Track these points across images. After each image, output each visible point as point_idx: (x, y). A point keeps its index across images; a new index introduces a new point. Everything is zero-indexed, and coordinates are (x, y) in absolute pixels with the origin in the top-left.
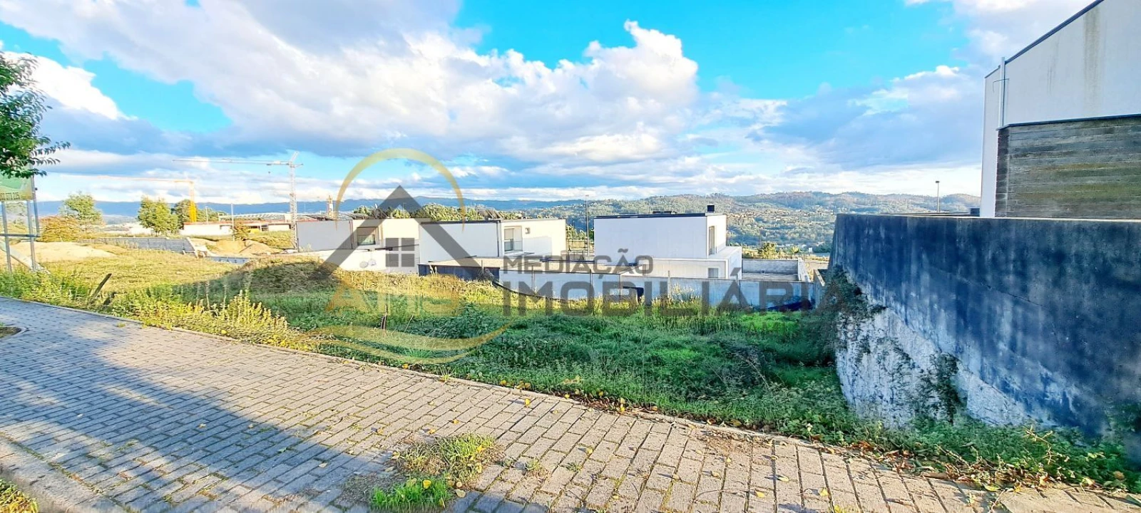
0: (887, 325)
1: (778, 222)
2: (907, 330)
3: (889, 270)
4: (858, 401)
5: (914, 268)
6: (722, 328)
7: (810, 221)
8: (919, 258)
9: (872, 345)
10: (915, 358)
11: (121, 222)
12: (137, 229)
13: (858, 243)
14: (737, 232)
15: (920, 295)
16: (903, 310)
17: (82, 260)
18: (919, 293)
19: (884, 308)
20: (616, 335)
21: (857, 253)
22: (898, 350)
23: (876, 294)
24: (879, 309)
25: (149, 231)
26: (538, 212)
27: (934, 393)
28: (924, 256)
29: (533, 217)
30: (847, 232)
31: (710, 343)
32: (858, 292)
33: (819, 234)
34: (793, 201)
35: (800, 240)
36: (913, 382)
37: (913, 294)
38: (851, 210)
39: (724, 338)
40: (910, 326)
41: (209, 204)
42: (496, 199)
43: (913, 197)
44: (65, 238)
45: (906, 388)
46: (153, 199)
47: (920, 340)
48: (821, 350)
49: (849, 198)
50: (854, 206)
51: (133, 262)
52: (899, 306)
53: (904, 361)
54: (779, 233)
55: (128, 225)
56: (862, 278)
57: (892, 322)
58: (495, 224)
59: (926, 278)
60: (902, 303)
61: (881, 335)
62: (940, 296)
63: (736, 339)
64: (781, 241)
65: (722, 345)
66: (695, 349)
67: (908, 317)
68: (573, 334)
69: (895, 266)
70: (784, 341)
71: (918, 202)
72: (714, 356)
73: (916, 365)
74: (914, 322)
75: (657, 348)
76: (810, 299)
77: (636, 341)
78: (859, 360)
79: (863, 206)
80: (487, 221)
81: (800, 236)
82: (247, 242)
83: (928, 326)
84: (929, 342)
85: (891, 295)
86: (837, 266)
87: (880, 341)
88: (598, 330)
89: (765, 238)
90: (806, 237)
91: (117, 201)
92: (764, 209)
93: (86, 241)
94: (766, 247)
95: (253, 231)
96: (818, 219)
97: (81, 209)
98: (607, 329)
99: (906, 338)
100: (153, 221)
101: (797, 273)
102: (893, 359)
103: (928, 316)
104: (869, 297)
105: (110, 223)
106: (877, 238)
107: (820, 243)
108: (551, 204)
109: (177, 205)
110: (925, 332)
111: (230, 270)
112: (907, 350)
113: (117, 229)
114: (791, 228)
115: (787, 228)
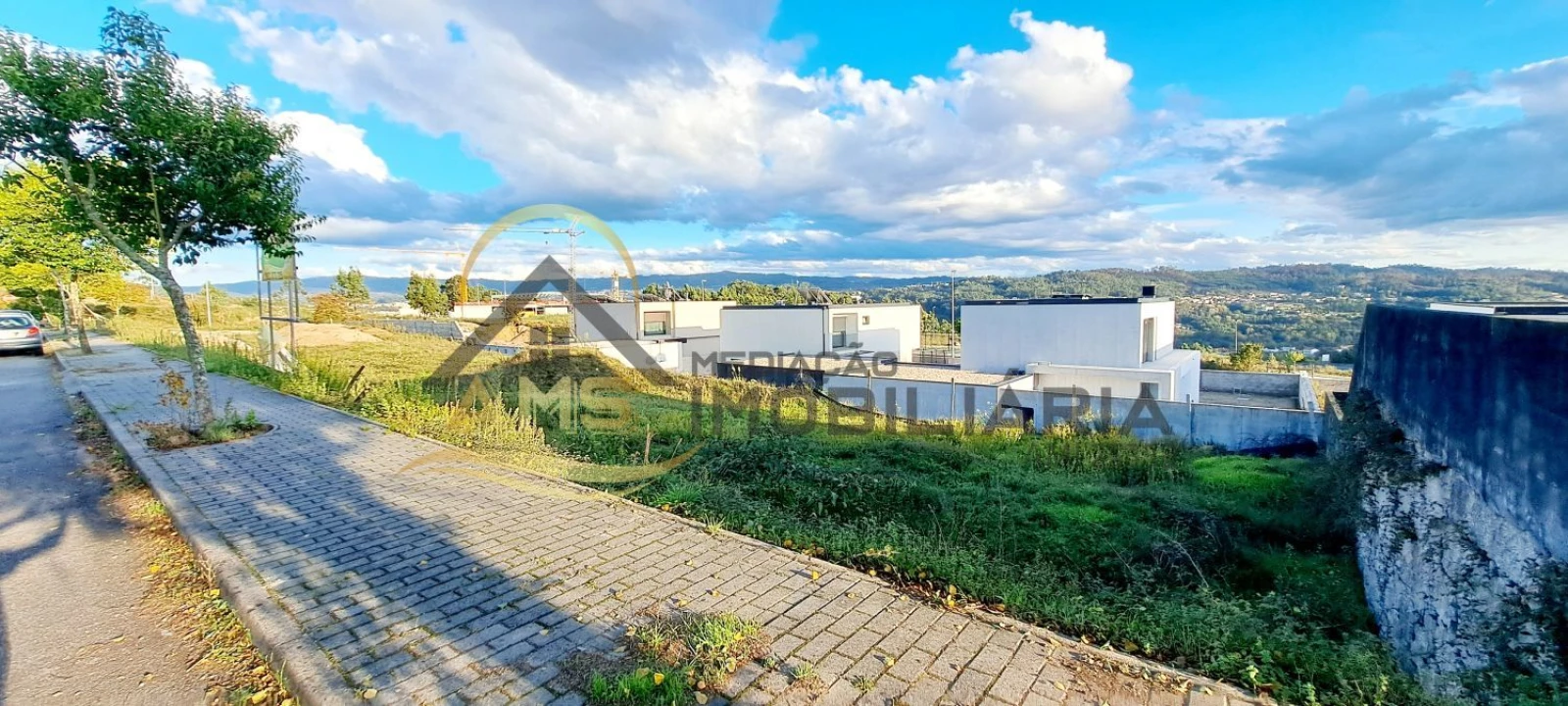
0: (1448, 496)
1: (1268, 313)
2: (1486, 510)
3: (1456, 406)
4: (1392, 617)
5: (1501, 405)
6: (1158, 477)
7: (1326, 310)
8: (1511, 388)
9: (1421, 528)
10: (1498, 560)
11: (390, 300)
12: (406, 310)
13: (1400, 355)
14: (1196, 326)
15: (1511, 451)
16: (1479, 475)
17: (348, 345)
18: (1507, 447)
19: (1445, 469)
20: (985, 477)
21: (1399, 373)
22: (1469, 542)
23: (1431, 443)
24: (1435, 469)
25: (417, 312)
26: (884, 293)
27: (1529, 627)
28: (1521, 388)
29: (877, 300)
30: (1381, 339)
31: (1134, 499)
32: (1399, 436)
33: (1342, 333)
34: (1296, 280)
35: (1307, 340)
36: (1490, 600)
37: (1499, 451)
38: (1405, 294)
39: (1160, 494)
40: (1491, 504)
41: (482, 281)
42: (824, 274)
44: (336, 319)
45: (1481, 609)
46: (421, 274)
47: (1510, 530)
48: (1330, 524)
49: (1400, 275)
50: (1410, 287)
51: (399, 349)
52: (1471, 470)
53: (1477, 562)
54: (1270, 329)
55: (397, 304)
56: (1408, 415)
57: (1458, 493)
58: (820, 310)
59: (1523, 424)
60: (1477, 464)
61: (1438, 512)
62: (1549, 458)
63: (1179, 497)
64: (1273, 343)
65: (1156, 504)
66: (1107, 508)
67: (1488, 488)
68: (922, 471)
69: (1467, 399)
70: (1263, 504)
72: (1139, 521)
73: (1500, 571)
74: (1498, 497)
75: (1047, 500)
76: (1316, 439)
77: (1014, 487)
78: (1395, 549)
79: (1428, 288)
80: (810, 306)
81: (1308, 335)
82: (520, 327)
83: (1525, 509)
84: (1528, 536)
85: (1458, 447)
86: (1362, 390)
87: (1435, 523)
88: (957, 467)
89: (1244, 337)
90: (1320, 336)
91: (388, 276)
92: (1243, 292)
93: (357, 322)
94: (1243, 353)
95: (528, 313)
96: (1342, 308)
97: (349, 284)
98: (971, 466)
99: (1483, 523)
100: (422, 301)
101: (1297, 395)
102: (1457, 556)
103: (1526, 492)
104: (1418, 445)
105: (381, 301)
106: (1434, 350)
107: (1346, 348)
108: (903, 282)
109: (447, 282)
110: (1519, 517)
111: (498, 362)
112: (1486, 543)
113: (387, 309)
114: (1292, 322)
115: (1285, 321)
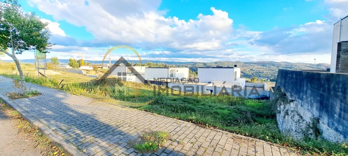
0: (295, 106)
1: (258, 71)
2: (302, 108)
3: (296, 89)
4: (284, 131)
5: (305, 88)
6: (238, 104)
7: (269, 71)
8: (307, 85)
9: (289, 113)
10: (304, 118)
11: (64, 65)
12: (68, 67)
13: (286, 79)
14: (244, 73)
15: (307, 97)
16: (301, 102)
17: (54, 75)
18: (306, 96)
19: (294, 101)
20: (204, 104)
21: (285, 82)
22: (299, 115)
23: (291, 96)
24: (292, 101)
25: (71, 67)
26: (180, 65)
27: (311, 130)
28: (309, 85)
29: (179, 67)
30: (282, 75)
31: (234, 108)
32: (285, 95)
33: (272, 75)
34: (263, 64)
35: (265, 77)
36: (304, 126)
37: (304, 97)
38: (284, 68)
39: (239, 107)
40: (303, 107)
41: (87, 60)
42: (168, 61)
43: (306, 64)
44: (50, 69)
45: (301, 127)
46: (72, 59)
47: (306, 112)
48: (272, 113)
49: (283, 64)
50: (284, 66)
51: (67, 76)
52: (299, 100)
53: (301, 118)
54: (258, 74)
55: (66, 66)
56: (287, 90)
57: (297, 105)
58: (167, 69)
59: (309, 92)
60: (300, 100)
61: (293, 109)
62: (314, 98)
63: (243, 108)
64: (259, 77)
65: (238, 109)
66: (229, 110)
67: (303, 104)
68: (190, 103)
69: (298, 87)
70: (259, 109)
71: (308, 66)
72: (235, 113)
73: (305, 120)
74: (304, 106)
75: (217, 109)
76: (268, 96)
77: (210, 106)
78: (284, 117)
79: (288, 66)
80: (165, 68)
81: (265, 75)
82: (97, 71)
83: (310, 108)
84: (310, 113)
85: (297, 96)
86: (278, 86)
87: (292, 111)
88: (198, 102)
89: (253, 76)
90: (268, 76)
91: (64, 59)
92: (253, 66)
93: (56, 70)
94: (253, 79)
95: (99, 68)
96: (272, 70)
97: (54, 61)
98: (201, 102)
99: (301, 111)
101: (264, 87)
102: (297, 118)
103: (310, 104)
104: (289, 97)
105: (61, 65)
106: (292, 78)
107: (273, 78)
108: (184, 63)
109: (79, 61)
110: (308, 109)
111: (92, 79)
112: (302, 115)
113: (63, 67)
114: (262, 73)
115: (261, 73)
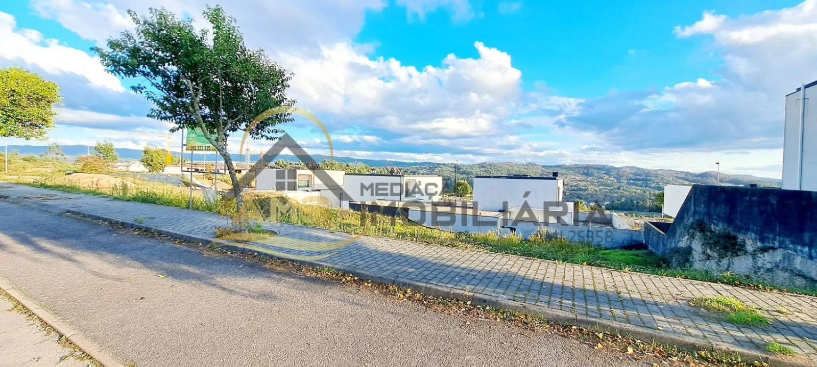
1: (575, 186)
7: (599, 186)
34: (586, 171)
35: (591, 199)
38: (630, 179)
42: (371, 158)
43: (677, 172)
44: (96, 171)
46: (151, 148)
49: (628, 171)
50: (632, 176)
54: (576, 194)
71: (680, 176)
79: (639, 177)
81: (592, 197)
90: (596, 197)
92: (564, 175)
96: (605, 185)
97: (105, 152)
100: (151, 163)
108: (410, 164)
114: (585, 190)
115: (582, 190)
